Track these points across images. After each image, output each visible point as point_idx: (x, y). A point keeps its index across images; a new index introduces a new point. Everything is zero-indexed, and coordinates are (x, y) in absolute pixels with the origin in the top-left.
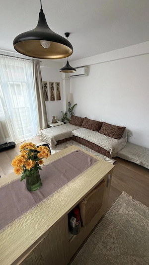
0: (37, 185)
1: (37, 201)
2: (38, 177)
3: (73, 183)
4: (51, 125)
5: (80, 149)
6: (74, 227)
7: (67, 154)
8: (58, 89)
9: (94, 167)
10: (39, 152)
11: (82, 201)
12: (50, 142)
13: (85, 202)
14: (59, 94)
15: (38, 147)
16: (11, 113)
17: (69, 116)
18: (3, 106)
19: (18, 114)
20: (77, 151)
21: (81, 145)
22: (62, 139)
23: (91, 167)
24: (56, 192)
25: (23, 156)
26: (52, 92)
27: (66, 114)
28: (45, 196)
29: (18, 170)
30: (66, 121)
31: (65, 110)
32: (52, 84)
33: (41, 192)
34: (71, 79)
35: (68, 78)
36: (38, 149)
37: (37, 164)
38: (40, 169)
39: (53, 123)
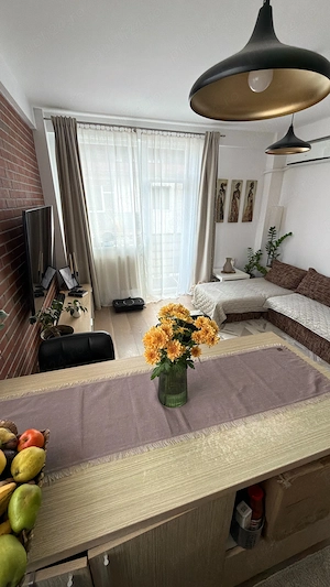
0: (179, 397)
1: (175, 430)
2: (183, 380)
3: (259, 424)
4: (218, 277)
5: (290, 347)
6: (243, 526)
7: (253, 349)
8: (250, 195)
9: (325, 403)
10: (197, 330)
11: (277, 477)
12: (212, 314)
13: (287, 484)
14: (251, 207)
15: (195, 317)
16: (147, 244)
17: (265, 261)
18: (137, 228)
19: (158, 246)
20: (280, 349)
21: (286, 337)
22: (241, 312)
23: (317, 399)
24: (216, 428)
25: (166, 330)
26: (236, 204)
27: (259, 255)
28: (192, 426)
29: (151, 356)
30: (255, 272)
31: (257, 245)
32: (239, 184)
33: (183, 415)
34: (289, 172)
35: (280, 170)
36: (196, 323)
37: (187, 354)
38: (192, 367)
39: (224, 272)
